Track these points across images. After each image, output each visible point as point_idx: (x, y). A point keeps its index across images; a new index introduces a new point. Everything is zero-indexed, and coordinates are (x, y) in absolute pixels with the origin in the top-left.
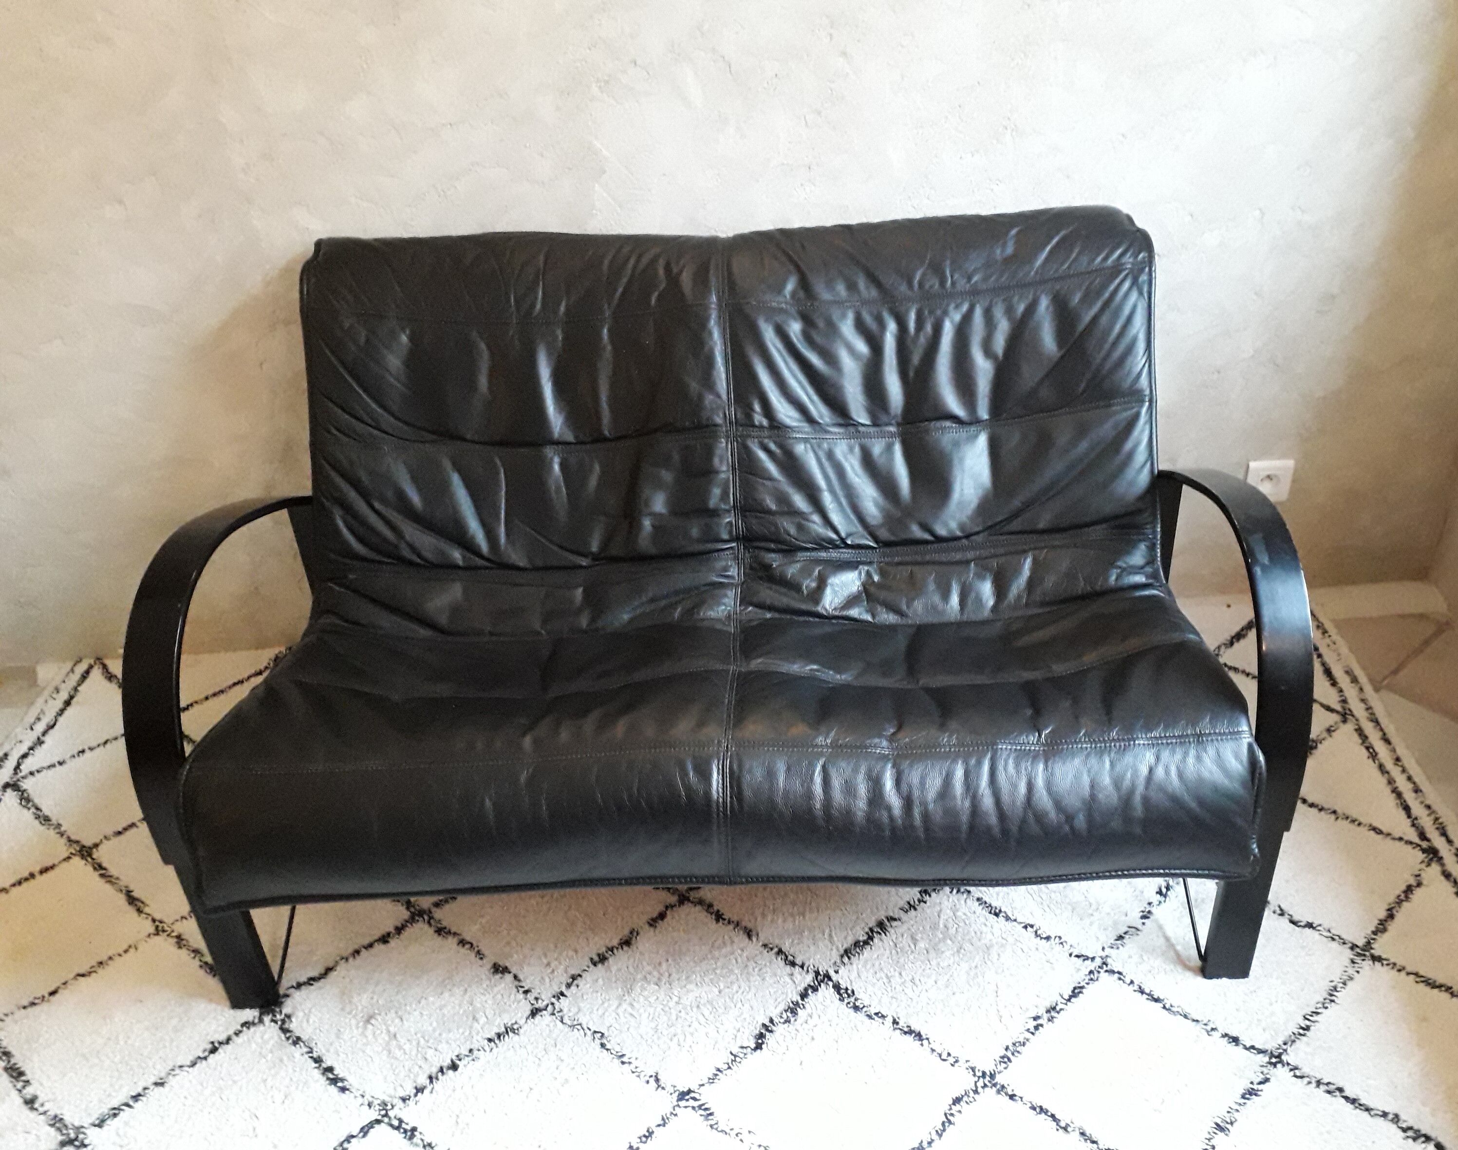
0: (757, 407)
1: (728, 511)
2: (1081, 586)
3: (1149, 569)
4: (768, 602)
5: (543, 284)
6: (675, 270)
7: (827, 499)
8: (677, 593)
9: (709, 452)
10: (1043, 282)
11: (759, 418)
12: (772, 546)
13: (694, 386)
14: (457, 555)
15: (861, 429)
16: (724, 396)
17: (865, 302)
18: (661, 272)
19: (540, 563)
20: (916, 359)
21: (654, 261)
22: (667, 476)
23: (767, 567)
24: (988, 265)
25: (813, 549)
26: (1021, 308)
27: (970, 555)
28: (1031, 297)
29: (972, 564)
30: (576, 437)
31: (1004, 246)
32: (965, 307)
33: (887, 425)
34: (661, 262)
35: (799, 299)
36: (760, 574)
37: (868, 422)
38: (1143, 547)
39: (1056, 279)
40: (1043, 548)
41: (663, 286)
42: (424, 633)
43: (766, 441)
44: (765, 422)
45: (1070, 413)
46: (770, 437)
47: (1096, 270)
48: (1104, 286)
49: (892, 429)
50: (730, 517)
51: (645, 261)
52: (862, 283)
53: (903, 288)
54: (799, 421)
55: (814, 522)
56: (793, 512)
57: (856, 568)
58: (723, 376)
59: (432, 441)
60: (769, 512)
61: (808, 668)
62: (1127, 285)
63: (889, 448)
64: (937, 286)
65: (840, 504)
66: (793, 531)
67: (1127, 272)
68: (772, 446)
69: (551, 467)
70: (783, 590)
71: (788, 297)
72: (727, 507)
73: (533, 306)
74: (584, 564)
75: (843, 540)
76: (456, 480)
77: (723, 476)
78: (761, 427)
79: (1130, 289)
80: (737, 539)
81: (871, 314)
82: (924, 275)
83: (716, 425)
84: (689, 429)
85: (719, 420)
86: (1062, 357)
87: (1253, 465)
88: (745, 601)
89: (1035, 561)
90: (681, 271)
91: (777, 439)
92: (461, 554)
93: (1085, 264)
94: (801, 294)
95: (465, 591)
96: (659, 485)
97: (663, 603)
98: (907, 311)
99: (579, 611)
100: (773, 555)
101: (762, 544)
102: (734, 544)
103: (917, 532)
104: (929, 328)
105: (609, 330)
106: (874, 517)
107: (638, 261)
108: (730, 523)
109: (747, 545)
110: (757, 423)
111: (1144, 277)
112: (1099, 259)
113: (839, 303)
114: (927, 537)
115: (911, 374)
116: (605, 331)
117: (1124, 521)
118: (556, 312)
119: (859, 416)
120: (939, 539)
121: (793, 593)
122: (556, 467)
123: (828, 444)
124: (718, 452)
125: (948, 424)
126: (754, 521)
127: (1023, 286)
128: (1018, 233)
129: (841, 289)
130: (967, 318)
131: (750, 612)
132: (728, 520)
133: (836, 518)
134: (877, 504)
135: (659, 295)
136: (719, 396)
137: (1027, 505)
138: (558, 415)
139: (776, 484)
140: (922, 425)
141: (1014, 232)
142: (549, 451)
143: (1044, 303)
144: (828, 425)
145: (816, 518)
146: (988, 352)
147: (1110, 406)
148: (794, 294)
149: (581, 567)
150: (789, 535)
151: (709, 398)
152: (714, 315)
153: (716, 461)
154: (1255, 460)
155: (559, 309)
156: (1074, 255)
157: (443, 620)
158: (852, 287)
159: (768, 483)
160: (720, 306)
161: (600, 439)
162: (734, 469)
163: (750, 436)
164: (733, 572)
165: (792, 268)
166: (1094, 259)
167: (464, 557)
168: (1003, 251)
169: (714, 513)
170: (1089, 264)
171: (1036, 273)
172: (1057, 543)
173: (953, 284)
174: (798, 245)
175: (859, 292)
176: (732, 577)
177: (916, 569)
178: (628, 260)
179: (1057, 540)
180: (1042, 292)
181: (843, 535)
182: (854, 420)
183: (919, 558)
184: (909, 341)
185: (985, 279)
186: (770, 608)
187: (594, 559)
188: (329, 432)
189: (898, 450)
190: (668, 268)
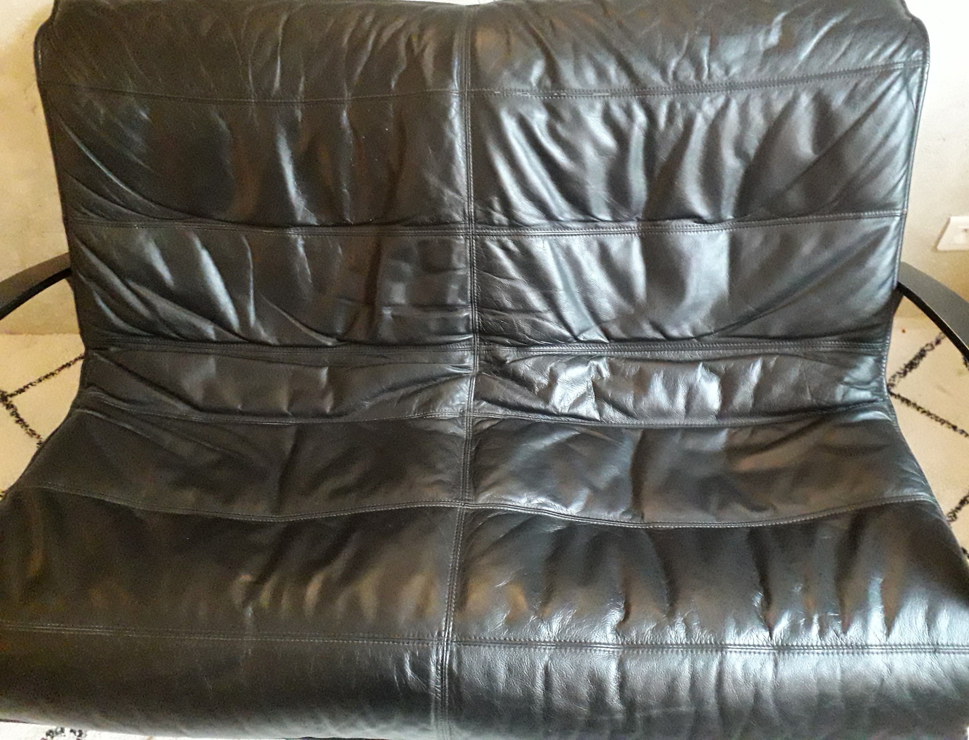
0: (497, 206)
1: (465, 307)
2: (807, 399)
3: (874, 384)
4: (501, 399)
5: (281, 58)
6: (417, 51)
7: (563, 298)
8: (416, 382)
9: (448, 247)
10: (805, 79)
11: (499, 216)
12: (507, 341)
13: (433, 180)
14: (210, 330)
15: (600, 224)
16: (464, 192)
17: (615, 93)
18: (403, 52)
19: (288, 341)
20: (663, 155)
21: (395, 37)
22: (407, 268)
23: (502, 362)
24: (748, 55)
25: (546, 345)
26: (778, 106)
27: (698, 355)
28: (791, 94)
29: (701, 365)
30: (319, 220)
31: (768, 32)
32: (720, 101)
33: (627, 220)
34: (403, 40)
35: (545, 87)
36: (494, 368)
37: (608, 218)
38: (870, 360)
39: (822, 77)
40: (772, 354)
41: (404, 67)
42: (182, 408)
43: (505, 239)
44: (504, 220)
45: (817, 221)
46: (508, 235)
47: (865, 69)
48: (871, 88)
49: (633, 225)
50: (467, 311)
51: (386, 36)
52: (612, 70)
53: (656, 77)
54: (538, 218)
55: (548, 321)
56: (528, 310)
57: (587, 363)
58: (463, 171)
59: (180, 219)
60: (504, 309)
61: (535, 502)
62: (896, 87)
63: (627, 245)
64: (692, 78)
65: (575, 303)
66: (527, 328)
67: (898, 73)
68: (511, 245)
69: (295, 248)
70: (516, 386)
71: (534, 85)
72: (464, 303)
73: (272, 82)
74: (330, 344)
75: (576, 338)
76: (206, 258)
77: (460, 273)
78: (500, 226)
79: (899, 93)
80: (474, 332)
81: (620, 106)
82: (679, 64)
83: (456, 222)
84: (427, 225)
85: (458, 217)
86: (816, 163)
87: (953, 219)
88: (479, 396)
89: (764, 367)
90: (423, 50)
91: (516, 238)
92: (215, 330)
93: (854, 61)
94: (548, 83)
95: (219, 365)
96: (398, 277)
97: (402, 392)
98: (659, 103)
99: (324, 394)
100: (507, 349)
101: (499, 339)
102: (471, 336)
103: (649, 332)
104: (680, 123)
105: (348, 114)
106: (607, 314)
107: (379, 35)
108: (467, 317)
109: (482, 337)
110: (496, 222)
111: (915, 79)
112: (870, 55)
113: (588, 93)
114: (658, 336)
115: (657, 171)
116: (345, 114)
117: (857, 334)
118: (294, 92)
119: (600, 213)
120: (669, 339)
121: (526, 391)
122: (301, 250)
123: (567, 240)
124: (457, 250)
125: (689, 222)
126: (491, 318)
127: (784, 82)
128: (785, 18)
129: (590, 75)
130: (722, 112)
131: (483, 407)
132: (466, 314)
133: (569, 315)
134: (611, 301)
135: (400, 77)
136: (458, 192)
137: (761, 311)
138: (300, 198)
139: (513, 284)
140: (663, 223)
141: (780, 18)
142: (292, 233)
143: (805, 100)
144: (568, 222)
145: (550, 316)
146: (740, 152)
147: (860, 218)
148: (540, 82)
149: (327, 347)
150: (524, 333)
151: (449, 193)
152: (455, 103)
153: (455, 258)
154: (956, 215)
155: (297, 88)
156: (843, 49)
157: (198, 396)
158: (601, 74)
159: (505, 281)
160: (461, 94)
161: (341, 223)
162: (472, 265)
163: (488, 235)
164: (469, 361)
165: (538, 50)
166: (866, 54)
167: (217, 333)
168: (766, 40)
169: (453, 308)
170: (858, 61)
171: (800, 68)
172: (787, 350)
173: (710, 76)
174: (547, 23)
175: (609, 81)
176: (467, 368)
177: (645, 365)
178: (368, 36)
179: (789, 347)
180: (804, 90)
181: (576, 332)
182: (593, 216)
183: (649, 355)
184: (657, 137)
185: (744, 72)
186: (504, 405)
187: (339, 340)
188: (78, 210)
189: (636, 245)
190: (409, 44)
